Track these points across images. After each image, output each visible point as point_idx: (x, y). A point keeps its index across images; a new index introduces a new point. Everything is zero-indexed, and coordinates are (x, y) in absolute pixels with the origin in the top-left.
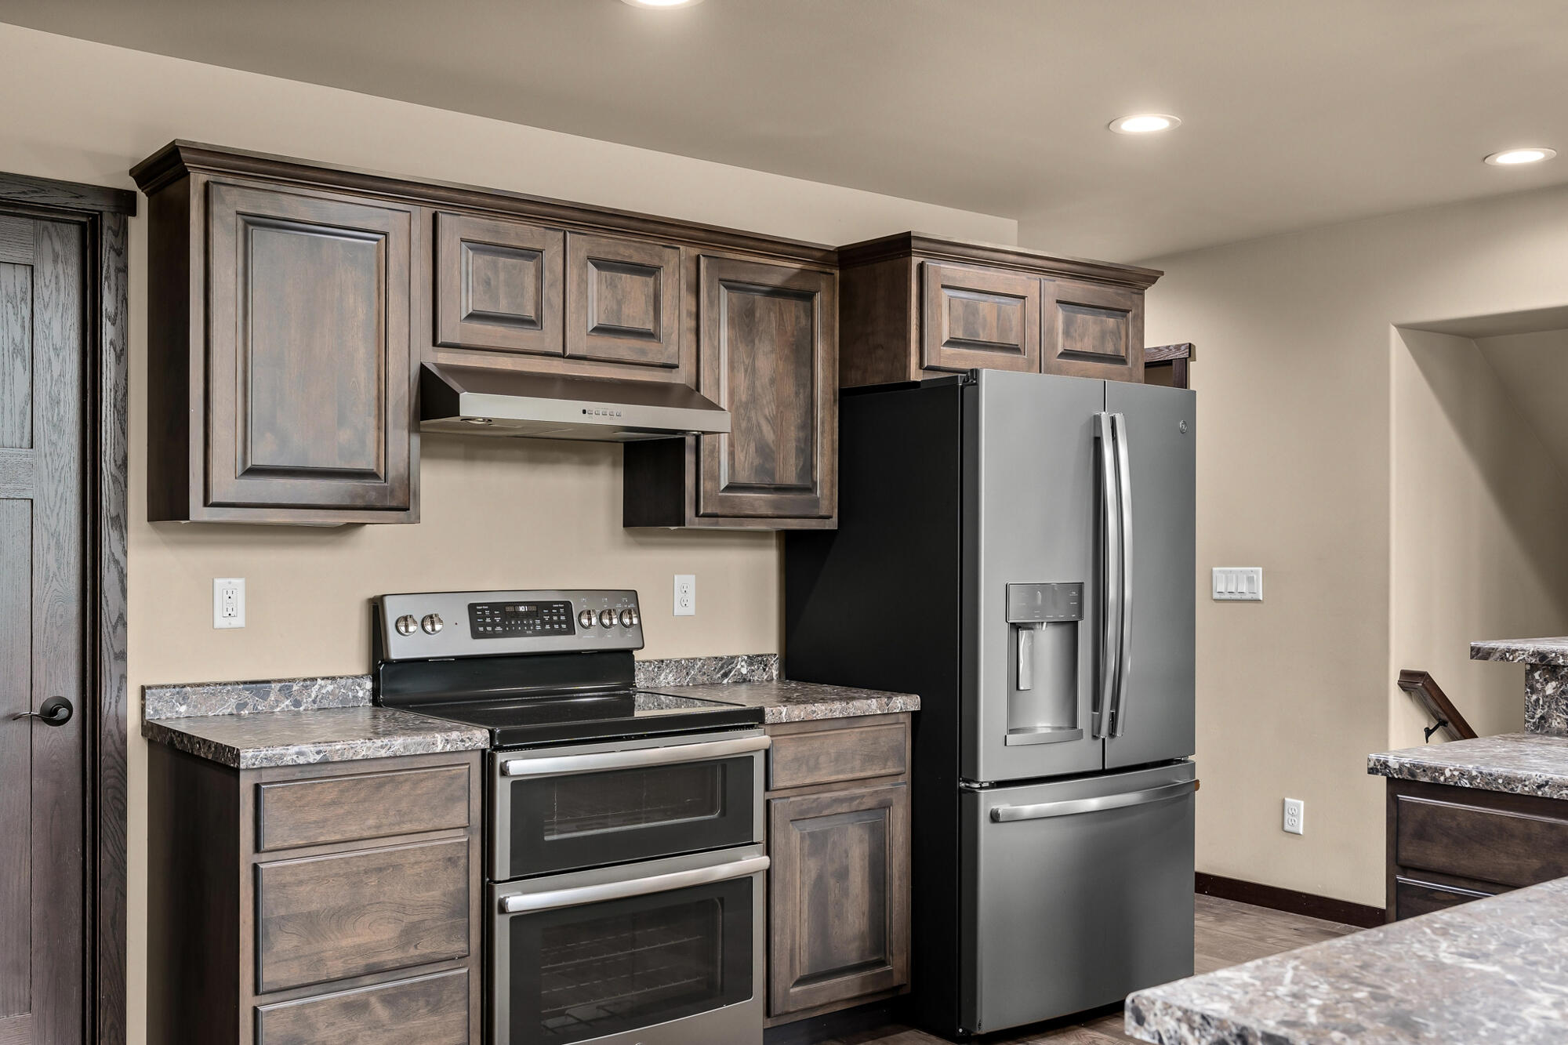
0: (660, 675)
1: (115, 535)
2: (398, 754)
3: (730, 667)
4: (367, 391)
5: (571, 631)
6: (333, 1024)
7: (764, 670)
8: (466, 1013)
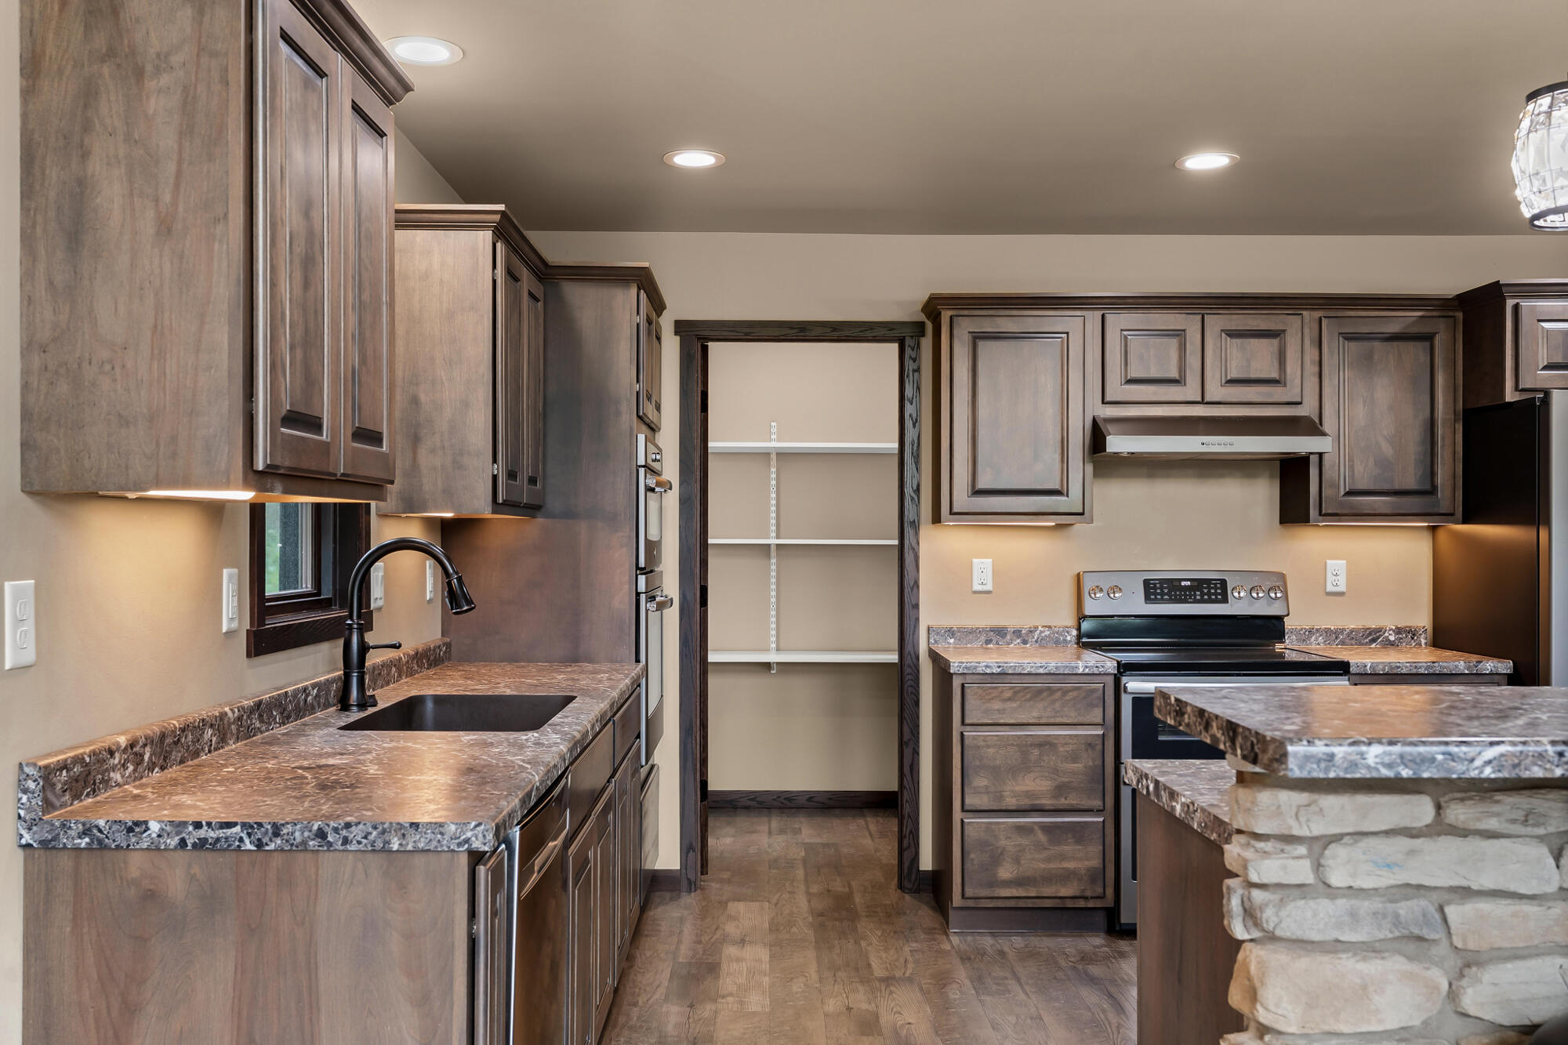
0: (1311, 637)
1: (912, 532)
2: (1052, 672)
3: (1378, 634)
4: (1052, 433)
5: (1225, 600)
6: (1010, 838)
7: (1413, 638)
8: (1101, 848)
